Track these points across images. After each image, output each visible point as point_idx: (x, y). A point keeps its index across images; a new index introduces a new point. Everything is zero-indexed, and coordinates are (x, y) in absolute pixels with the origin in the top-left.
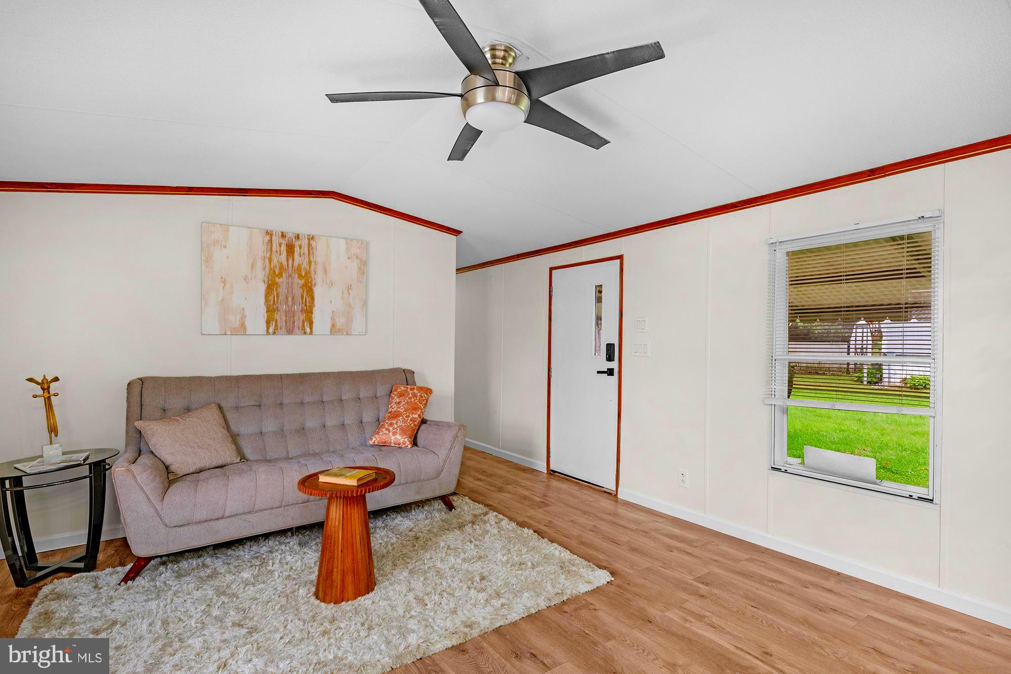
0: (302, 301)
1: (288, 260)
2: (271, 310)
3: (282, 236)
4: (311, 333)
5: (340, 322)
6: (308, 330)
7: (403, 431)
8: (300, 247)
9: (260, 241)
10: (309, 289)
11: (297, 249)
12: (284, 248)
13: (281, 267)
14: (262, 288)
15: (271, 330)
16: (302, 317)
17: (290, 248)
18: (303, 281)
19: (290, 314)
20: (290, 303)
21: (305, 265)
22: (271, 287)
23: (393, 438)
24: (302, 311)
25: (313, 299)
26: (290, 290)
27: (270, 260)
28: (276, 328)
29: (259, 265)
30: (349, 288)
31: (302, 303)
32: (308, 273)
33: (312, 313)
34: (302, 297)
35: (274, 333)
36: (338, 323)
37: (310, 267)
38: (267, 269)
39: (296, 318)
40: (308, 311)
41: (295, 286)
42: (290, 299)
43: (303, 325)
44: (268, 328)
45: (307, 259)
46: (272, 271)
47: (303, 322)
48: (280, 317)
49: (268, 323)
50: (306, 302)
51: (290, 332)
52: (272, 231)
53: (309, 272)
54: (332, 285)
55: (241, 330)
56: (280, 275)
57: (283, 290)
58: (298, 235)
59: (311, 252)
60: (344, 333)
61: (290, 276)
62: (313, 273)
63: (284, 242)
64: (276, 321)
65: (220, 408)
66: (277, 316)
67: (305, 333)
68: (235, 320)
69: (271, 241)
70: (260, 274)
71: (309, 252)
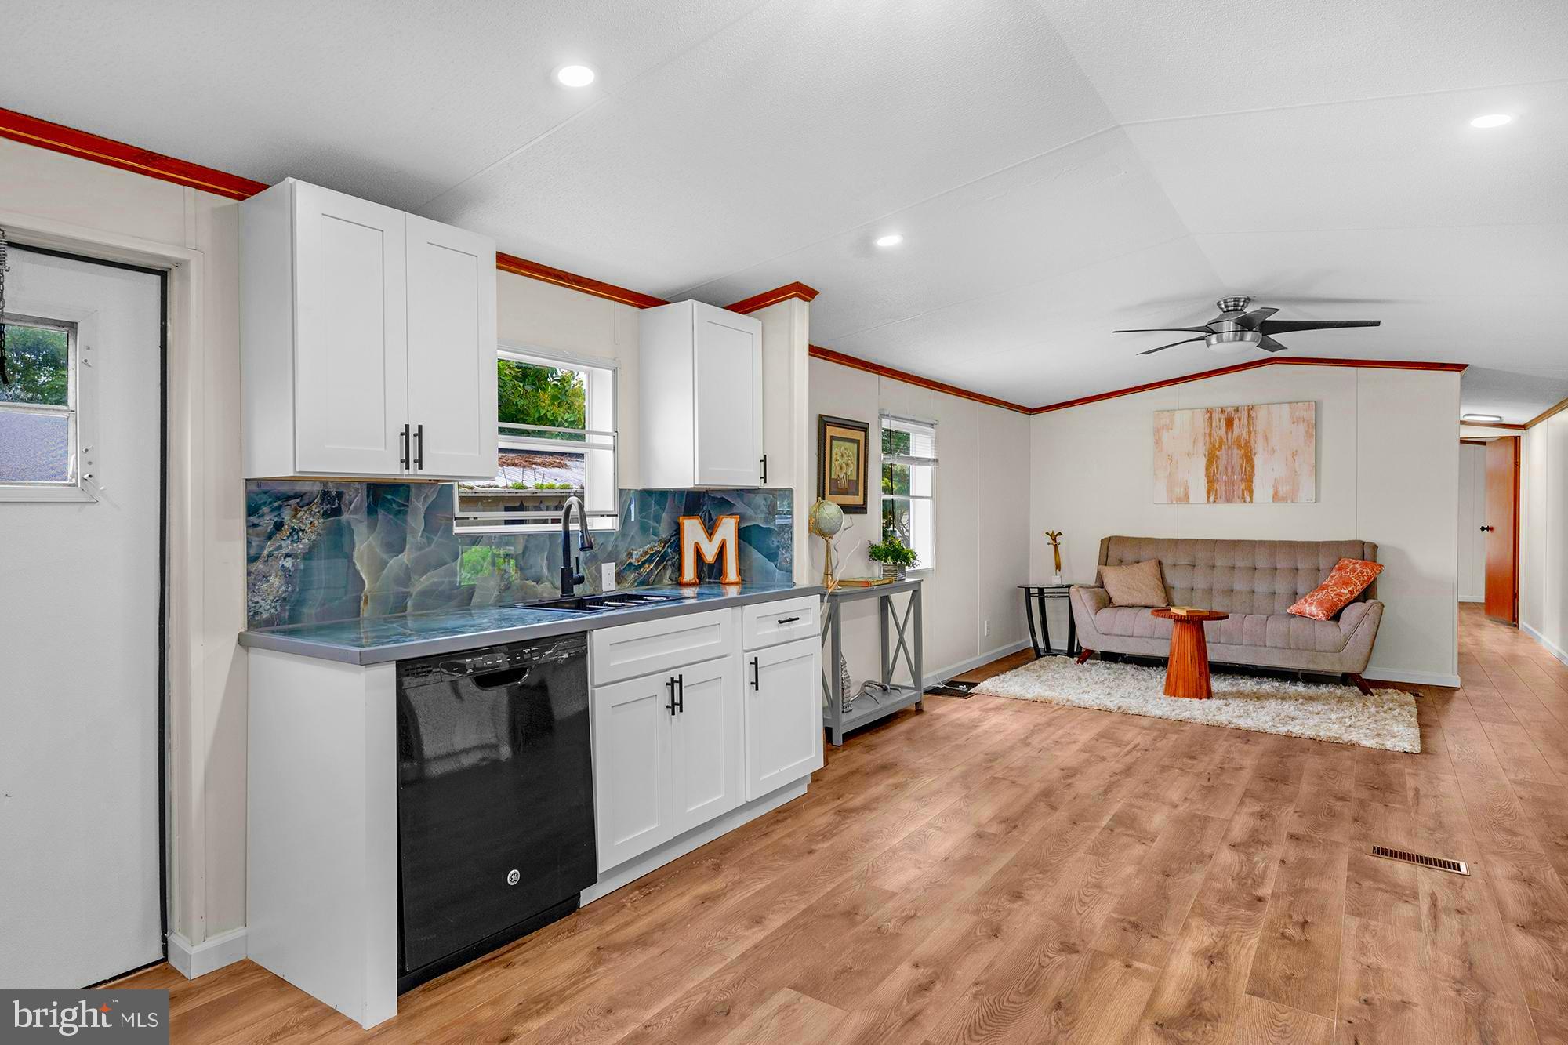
0: (1242, 470)
1: (1227, 433)
2: (1211, 481)
3: (1222, 411)
4: (1251, 502)
5: (1284, 490)
6: (1248, 499)
7: (1320, 604)
8: (1240, 419)
9: (1201, 419)
10: (1249, 459)
11: (1236, 423)
12: (1223, 423)
13: (1221, 441)
14: (1203, 462)
15: (1212, 499)
16: (1242, 486)
17: (1230, 423)
18: (1243, 451)
19: (1230, 483)
20: (1229, 473)
21: (1245, 435)
22: (1211, 459)
23: (1308, 608)
24: (1241, 481)
25: (1253, 468)
26: (1229, 460)
27: (1210, 435)
28: (1216, 498)
29: (1201, 439)
30: (1294, 454)
31: (1242, 472)
32: (1247, 443)
33: (1252, 482)
34: (1242, 467)
35: (1214, 502)
36: (1281, 492)
37: (1249, 437)
38: (1208, 444)
39: (1236, 488)
40: (1248, 480)
41: (1234, 455)
42: (1229, 470)
43: (1243, 494)
44: (1208, 497)
45: (1246, 430)
46: (1212, 445)
47: (1243, 490)
48: (1221, 488)
49: (1209, 493)
50: (1245, 471)
51: (1229, 500)
52: (1212, 409)
53: (1249, 442)
54: (1274, 452)
55: (1185, 499)
56: (1220, 448)
57: (1222, 462)
58: (1238, 408)
59: (1251, 422)
60: (1289, 501)
61: (1229, 448)
62: (1252, 442)
63: (1223, 417)
64: (1216, 491)
65: (1160, 564)
66: (1217, 486)
67: (1245, 502)
68: (1179, 491)
69: (1211, 418)
70: (1202, 449)
71: (1249, 423)
